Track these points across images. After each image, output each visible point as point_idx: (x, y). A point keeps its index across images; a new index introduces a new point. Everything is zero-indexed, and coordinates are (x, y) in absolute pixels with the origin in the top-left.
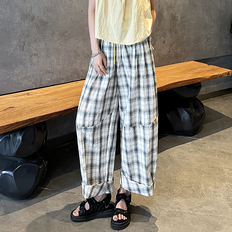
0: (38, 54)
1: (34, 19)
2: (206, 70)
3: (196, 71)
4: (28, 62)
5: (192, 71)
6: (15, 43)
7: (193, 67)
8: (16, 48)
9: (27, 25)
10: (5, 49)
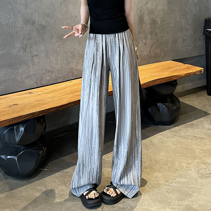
0: (38, 55)
1: (34, 24)
2: (182, 68)
3: (173, 69)
4: (30, 63)
5: (170, 69)
6: (18, 45)
7: (171, 66)
8: (19, 50)
9: (28, 29)
10: (10, 50)
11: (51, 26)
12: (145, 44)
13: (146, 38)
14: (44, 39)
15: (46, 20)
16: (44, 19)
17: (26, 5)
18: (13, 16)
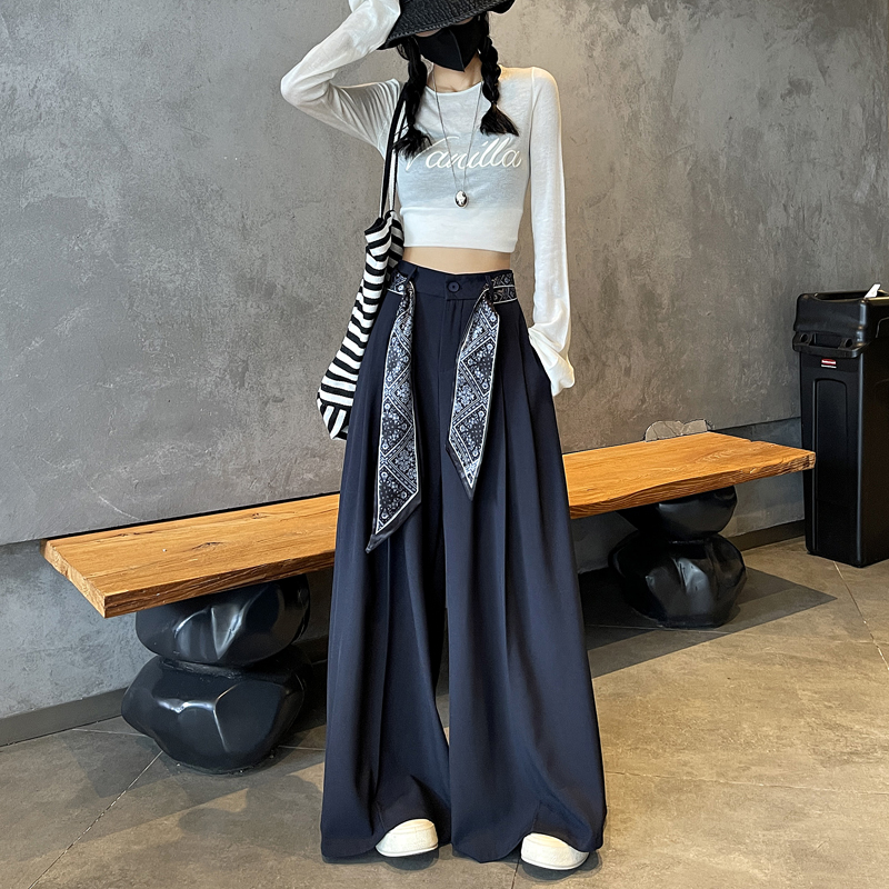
1: (272, 294)
11: (327, 304)
12: (628, 371)
13: (626, 349)
14: (304, 344)
15: (309, 283)
16: (302, 279)
17: (244, 232)
18: (202, 263)
